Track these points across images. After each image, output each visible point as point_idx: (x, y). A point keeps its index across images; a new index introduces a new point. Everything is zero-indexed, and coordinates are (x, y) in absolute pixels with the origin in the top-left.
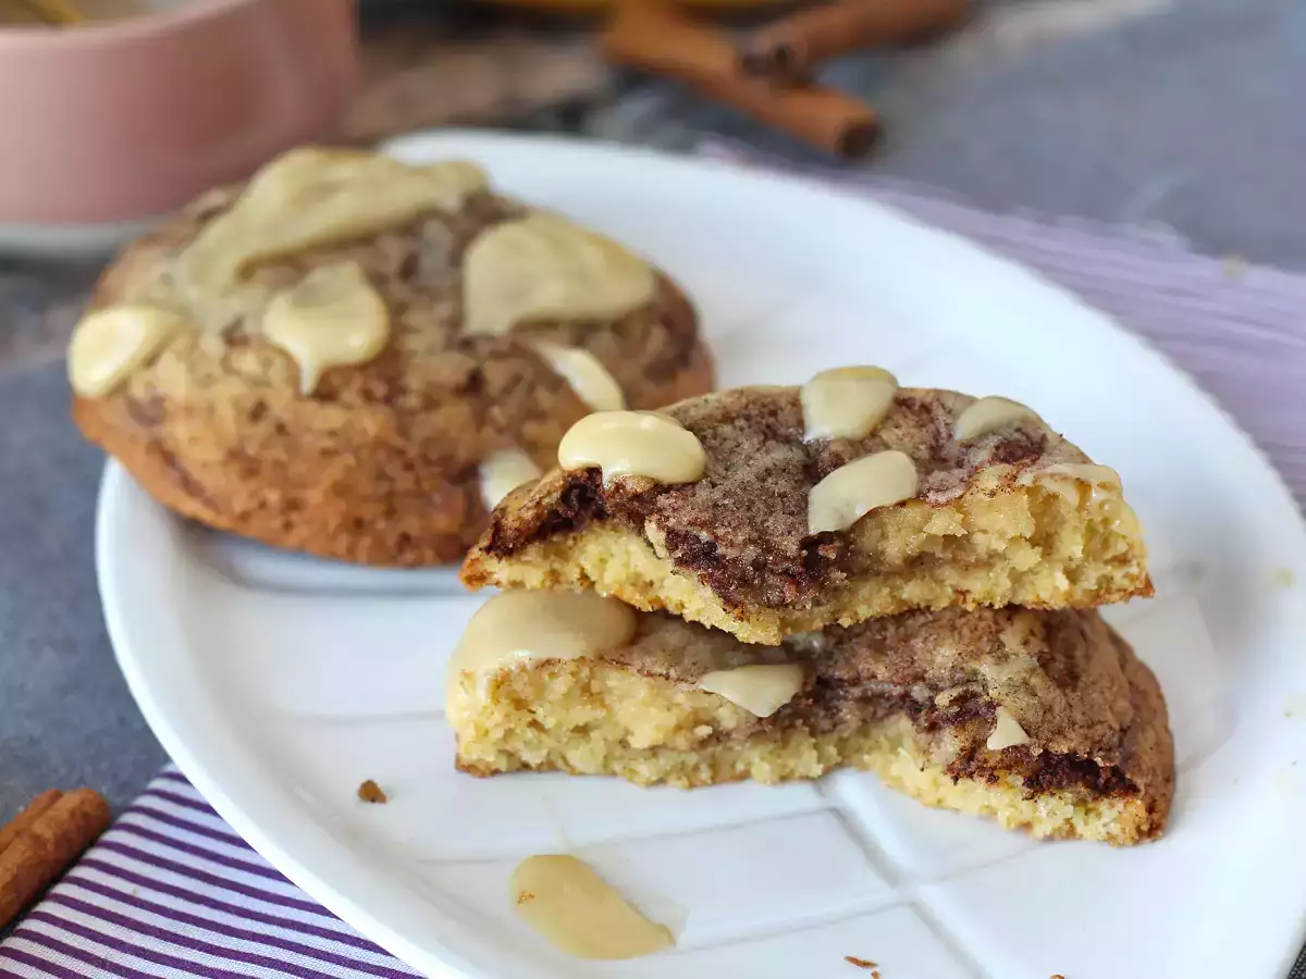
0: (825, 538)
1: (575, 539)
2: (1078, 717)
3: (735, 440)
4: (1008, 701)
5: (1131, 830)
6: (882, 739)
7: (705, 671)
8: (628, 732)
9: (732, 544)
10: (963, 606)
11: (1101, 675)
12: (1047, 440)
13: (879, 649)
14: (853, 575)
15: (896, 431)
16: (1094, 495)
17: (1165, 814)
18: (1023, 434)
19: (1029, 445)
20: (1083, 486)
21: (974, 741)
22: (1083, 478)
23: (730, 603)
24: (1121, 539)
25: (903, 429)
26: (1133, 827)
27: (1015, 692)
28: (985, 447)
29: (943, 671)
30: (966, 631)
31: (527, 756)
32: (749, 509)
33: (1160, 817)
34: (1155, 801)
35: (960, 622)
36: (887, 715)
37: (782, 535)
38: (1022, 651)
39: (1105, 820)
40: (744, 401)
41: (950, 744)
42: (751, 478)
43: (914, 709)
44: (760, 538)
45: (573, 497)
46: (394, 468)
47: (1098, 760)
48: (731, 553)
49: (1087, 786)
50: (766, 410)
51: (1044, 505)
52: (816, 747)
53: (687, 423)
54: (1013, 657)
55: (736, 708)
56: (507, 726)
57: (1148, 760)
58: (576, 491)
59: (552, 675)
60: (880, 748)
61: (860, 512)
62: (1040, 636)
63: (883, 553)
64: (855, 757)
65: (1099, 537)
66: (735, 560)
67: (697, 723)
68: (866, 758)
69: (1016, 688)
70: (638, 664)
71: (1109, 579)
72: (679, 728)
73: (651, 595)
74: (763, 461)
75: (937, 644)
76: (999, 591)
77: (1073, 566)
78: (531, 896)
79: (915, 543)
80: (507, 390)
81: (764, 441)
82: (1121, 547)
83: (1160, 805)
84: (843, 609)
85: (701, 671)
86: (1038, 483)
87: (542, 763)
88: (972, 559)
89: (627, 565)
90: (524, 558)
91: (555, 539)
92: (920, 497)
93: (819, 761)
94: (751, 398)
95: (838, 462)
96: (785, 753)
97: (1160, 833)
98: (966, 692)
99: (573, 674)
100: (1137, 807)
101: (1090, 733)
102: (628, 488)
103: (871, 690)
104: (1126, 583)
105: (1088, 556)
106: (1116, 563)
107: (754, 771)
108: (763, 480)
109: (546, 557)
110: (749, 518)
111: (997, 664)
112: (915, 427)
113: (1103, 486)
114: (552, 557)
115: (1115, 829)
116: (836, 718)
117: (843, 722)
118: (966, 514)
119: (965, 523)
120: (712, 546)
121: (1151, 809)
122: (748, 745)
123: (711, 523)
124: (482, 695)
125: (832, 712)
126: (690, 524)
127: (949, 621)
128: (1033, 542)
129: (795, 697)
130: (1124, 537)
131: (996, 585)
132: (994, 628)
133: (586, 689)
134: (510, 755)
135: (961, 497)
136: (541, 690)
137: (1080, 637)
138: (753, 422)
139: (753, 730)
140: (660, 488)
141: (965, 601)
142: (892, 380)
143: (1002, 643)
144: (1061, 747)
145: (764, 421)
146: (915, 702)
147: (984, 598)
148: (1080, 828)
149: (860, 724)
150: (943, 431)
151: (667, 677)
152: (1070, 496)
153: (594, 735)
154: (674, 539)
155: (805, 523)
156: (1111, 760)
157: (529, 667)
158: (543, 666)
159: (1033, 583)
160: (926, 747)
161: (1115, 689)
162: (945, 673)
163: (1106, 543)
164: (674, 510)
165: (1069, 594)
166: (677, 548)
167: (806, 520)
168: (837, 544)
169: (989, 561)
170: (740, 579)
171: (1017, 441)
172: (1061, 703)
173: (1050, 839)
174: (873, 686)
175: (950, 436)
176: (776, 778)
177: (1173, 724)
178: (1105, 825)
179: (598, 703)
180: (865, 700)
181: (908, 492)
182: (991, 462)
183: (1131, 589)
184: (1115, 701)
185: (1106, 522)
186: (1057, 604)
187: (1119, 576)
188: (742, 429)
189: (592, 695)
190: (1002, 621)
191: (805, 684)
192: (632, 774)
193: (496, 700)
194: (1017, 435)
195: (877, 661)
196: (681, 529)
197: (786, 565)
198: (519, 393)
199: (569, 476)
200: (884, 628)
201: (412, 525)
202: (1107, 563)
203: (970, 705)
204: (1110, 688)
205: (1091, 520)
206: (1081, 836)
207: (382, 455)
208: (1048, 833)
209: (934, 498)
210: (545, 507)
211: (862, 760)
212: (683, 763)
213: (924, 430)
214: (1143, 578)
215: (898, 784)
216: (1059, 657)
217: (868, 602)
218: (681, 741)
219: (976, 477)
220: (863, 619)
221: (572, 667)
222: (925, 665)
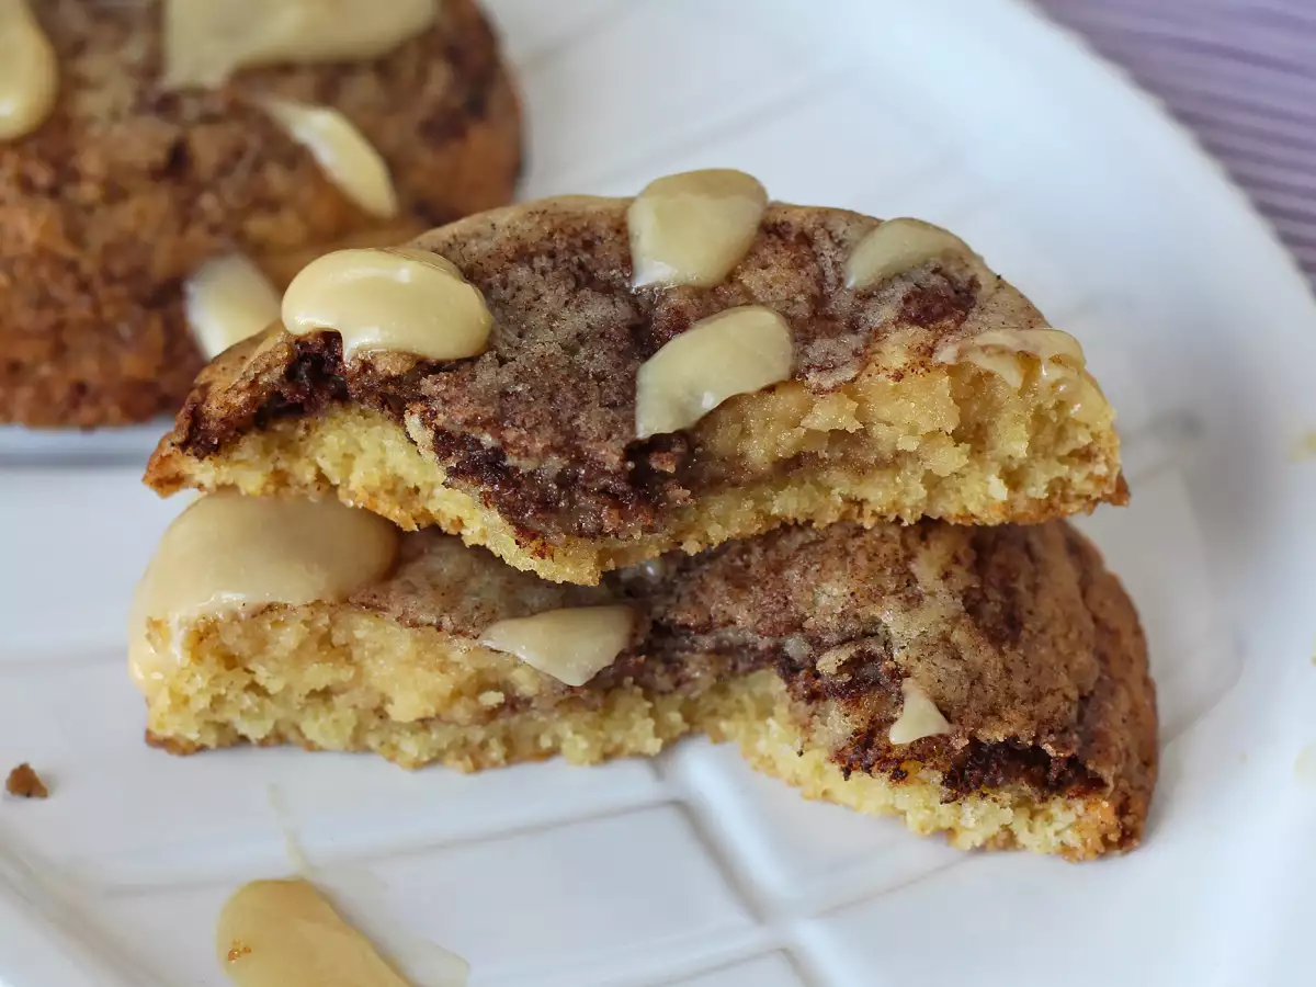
0: (658, 443)
1: (307, 428)
2: (1019, 685)
3: (533, 289)
4: (920, 668)
5: (1094, 839)
6: (746, 698)
7: (492, 619)
8: (385, 699)
9: (527, 453)
10: (859, 521)
11: (1054, 618)
12: (979, 286)
13: (739, 582)
14: (702, 487)
15: (764, 272)
16: (1044, 373)
17: (1142, 816)
18: (944, 275)
19: (952, 294)
20: (1028, 361)
21: (872, 722)
22: (1028, 349)
23: (525, 533)
24: (1083, 429)
25: (774, 270)
26: (1097, 837)
27: (931, 654)
28: (888, 300)
29: (829, 619)
30: (862, 561)
31: (243, 728)
32: (551, 399)
33: (1135, 822)
34: (1128, 798)
35: (853, 545)
36: (751, 670)
37: (599, 439)
38: (940, 586)
39: (1058, 826)
40: (547, 228)
41: (839, 723)
42: (554, 349)
43: (789, 669)
44: (567, 443)
45: (302, 372)
46: (63, 290)
47: (1049, 748)
48: (526, 466)
49: (1032, 781)
50: (578, 242)
51: (973, 388)
52: (653, 713)
53: (464, 265)
54: (927, 598)
55: (536, 673)
56: (215, 691)
57: (1120, 738)
58: (307, 364)
59: (276, 624)
60: (742, 710)
61: (709, 402)
62: (967, 562)
63: (743, 456)
64: (709, 722)
65: (1050, 427)
66: (532, 474)
67: (483, 686)
68: (724, 726)
69: (931, 648)
70: (397, 609)
71: (1065, 483)
72: (457, 694)
73: (418, 506)
74: (573, 322)
75: (821, 574)
76: (908, 501)
77: (1015, 466)
78: (247, 950)
79: (790, 442)
80: (224, 170)
81: (575, 291)
82: (1083, 439)
83: (1136, 805)
84: (689, 529)
85: (487, 618)
86: (963, 360)
87: (267, 737)
88: (872, 458)
89: (382, 462)
90: (236, 456)
91: (279, 427)
92: (795, 377)
93: (657, 733)
94: (557, 221)
95: (680, 325)
96: (608, 724)
97: (1135, 843)
98: (861, 652)
99: (306, 623)
100: (1102, 811)
101: (1036, 709)
102: (379, 368)
103: (728, 639)
104: (1089, 487)
105: (1035, 451)
106: (1076, 460)
107: (564, 746)
108: (573, 351)
109: (267, 452)
110: (551, 414)
111: (907, 610)
112: (791, 268)
113: (1057, 360)
114: (276, 452)
115: (1072, 838)
116: (679, 675)
117: (689, 680)
118: (862, 401)
119: (860, 414)
120: (499, 453)
121: (1122, 810)
122: (556, 715)
123: (496, 421)
124: (177, 652)
125: (674, 666)
126: (466, 423)
127: (838, 542)
128: (958, 438)
129: (621, 656)
130: (1087, 426)
131: (905, 493)
132: (901, 554)
133: (325, 640)
134: (223, 727)
135: (854, 380)
136: (261, 646)
137: (1026, 558)
138: (560, 258)
139: (562, 697)
140: (425, 367)
141: (860, 514)
142: (759, 192)
143: (913, 575)
144: (995, 734)
145: (575, 259)
146: (790, 660)
147: (889, 511)
148: (1023, 836)
149: (715, 681)
150: (830, 273)
151: (439, 629)
152: (1010, 376)
153: (338, 701)
154: (445, 442)
155: (631, 422)
156: (1065, 747)
157: (243, 616)
158: (262, 612)
159: (958, 491)
160: (807, 720)
161: (1073, 636)
162: (832, 622)
163: (1061, 433)
164: (445, 402)
165: (1009, 505)
166: (450, 455)
167: (633, 416)
168: (677, 449)
169: (895, 461)
170: (538, 502)
171: (934, 288)
172: (995, 669)
173: (981, 850)
174: (730, 634)
175: (840, 281)
176: (596, 756)
177: (1154, 673)
178: (1057, 833)
179: (343, 659)
180: (719, 651)
181: (779, 371)
182: (898, 323)
183: (1094, 496)
184: (1073, 654)
185: (1061, 406)
186: (993, 518)
187: (1079, 479)
188: (543, 273)
189: (333, 647)
190: (912, 541)
191: (634, 636)
192: (393, 753)
193: (197, 657)
194: (935, 280)
195: (737, 601)
196: (456, 428)
197: (603, 481)
198: (241, 172)
199: (297, 342)
200: (748, 551)
201: (88, 368)
202: (1062, 460)
203: (867, 671)
204: (1066, 636)
205: (1040, 406)
206: (1024, 846)
207: (44, 272)
208: (978, 844)
209: (815, 381)
210: (264, 388)
211: (717, 729)
212: (465, 739)
213: (803, 273)
214: (1114, 479)
215: (768, 764)
216: (995, 595)
217: (723, 521)
218: (461, 712)
219: (877, 347)
220: (716, 544)
221: (305, 614)
222: (802, 609)
